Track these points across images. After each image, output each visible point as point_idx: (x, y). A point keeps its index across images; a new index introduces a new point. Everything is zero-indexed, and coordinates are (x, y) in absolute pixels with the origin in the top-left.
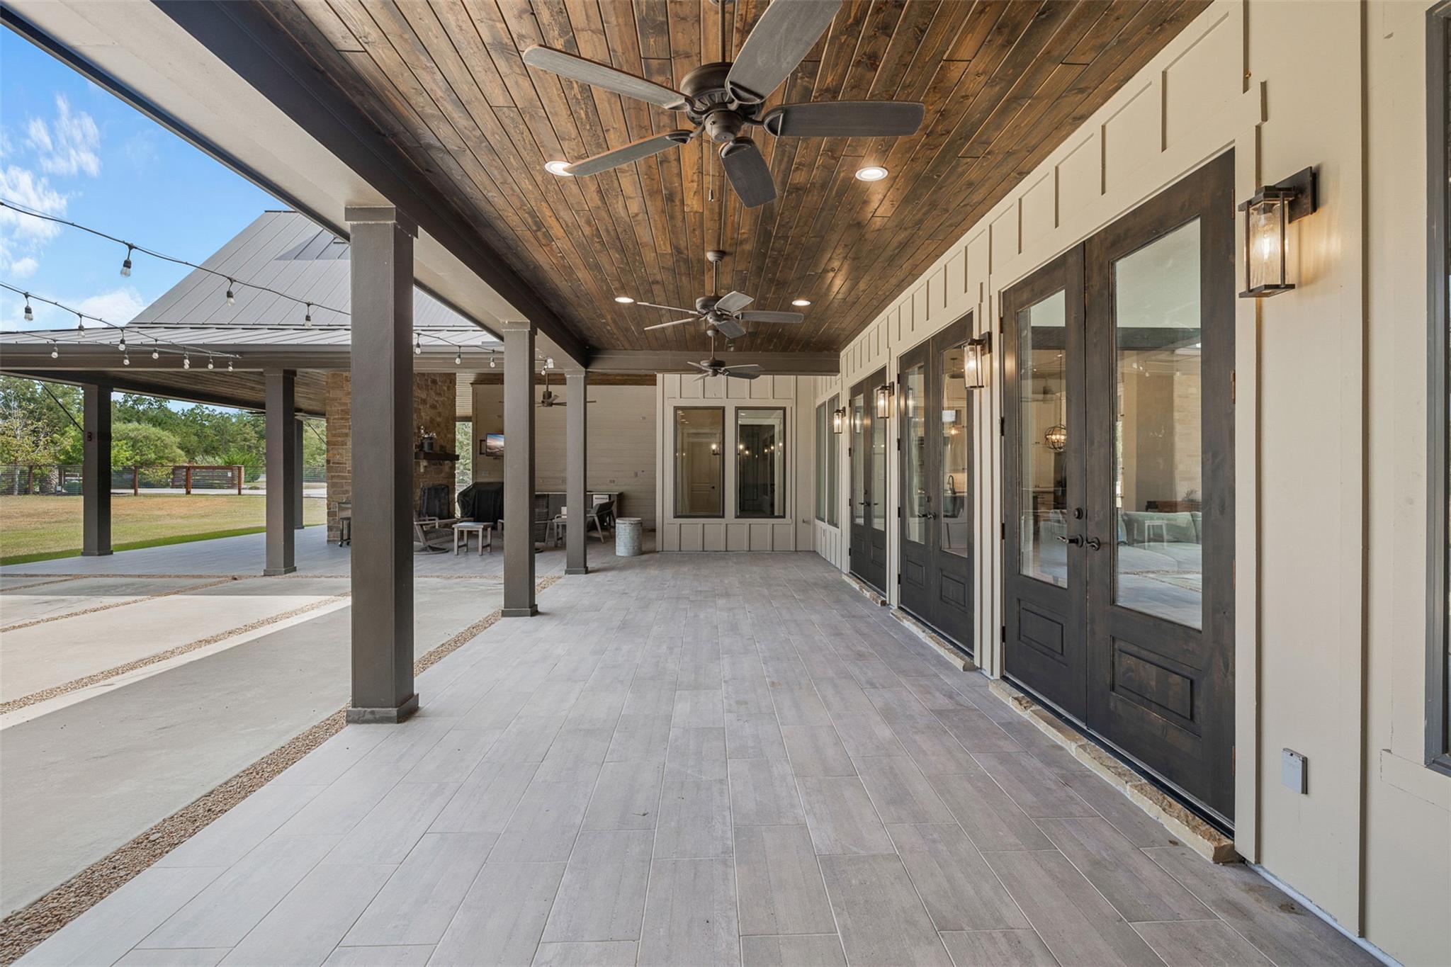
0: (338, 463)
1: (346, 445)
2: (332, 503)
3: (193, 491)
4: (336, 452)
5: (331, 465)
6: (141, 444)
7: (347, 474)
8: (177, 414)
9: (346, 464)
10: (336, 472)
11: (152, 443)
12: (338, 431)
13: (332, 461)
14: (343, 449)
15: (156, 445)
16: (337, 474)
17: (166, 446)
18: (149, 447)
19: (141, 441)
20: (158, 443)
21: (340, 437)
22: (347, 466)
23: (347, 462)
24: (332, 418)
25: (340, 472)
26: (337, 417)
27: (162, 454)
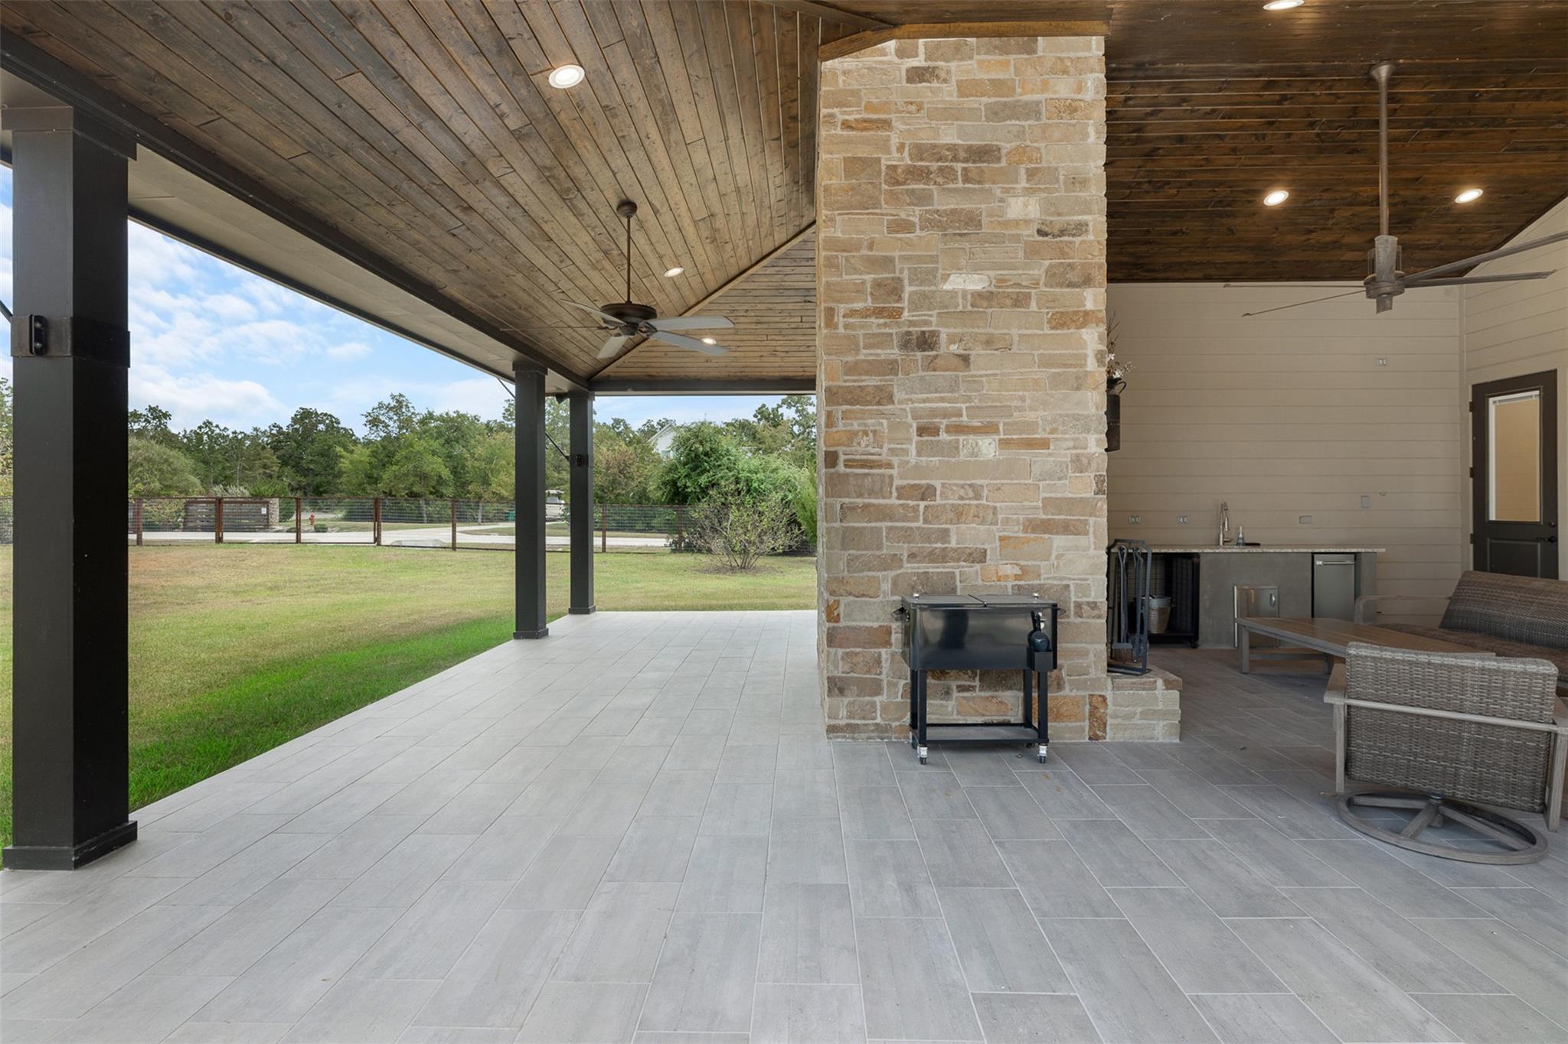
0: (864, 464)
1: (890, 399)
2: (844, 600)
3: (227, 536)
4: (855, 426)
5: (841, 468)
6: (140, 469)
7: (894, 501)
8: (177, 436)
9: (890, 466)
10: (861, 495)
11: (156, 467)
12: (864, 354)
13: (842, 458)
14: (882, 414)
15: (160, 470)
16: (860, 501)
17: (175, 472)
18: (152, 473)
19: (142, 465)
20: (165, 467)
21: (868, 373)
22: (895, 472)
23: (895, 461)
24: (842, 308)
25: (872, 493)
26: (859, 306)
27: (168, 483)
